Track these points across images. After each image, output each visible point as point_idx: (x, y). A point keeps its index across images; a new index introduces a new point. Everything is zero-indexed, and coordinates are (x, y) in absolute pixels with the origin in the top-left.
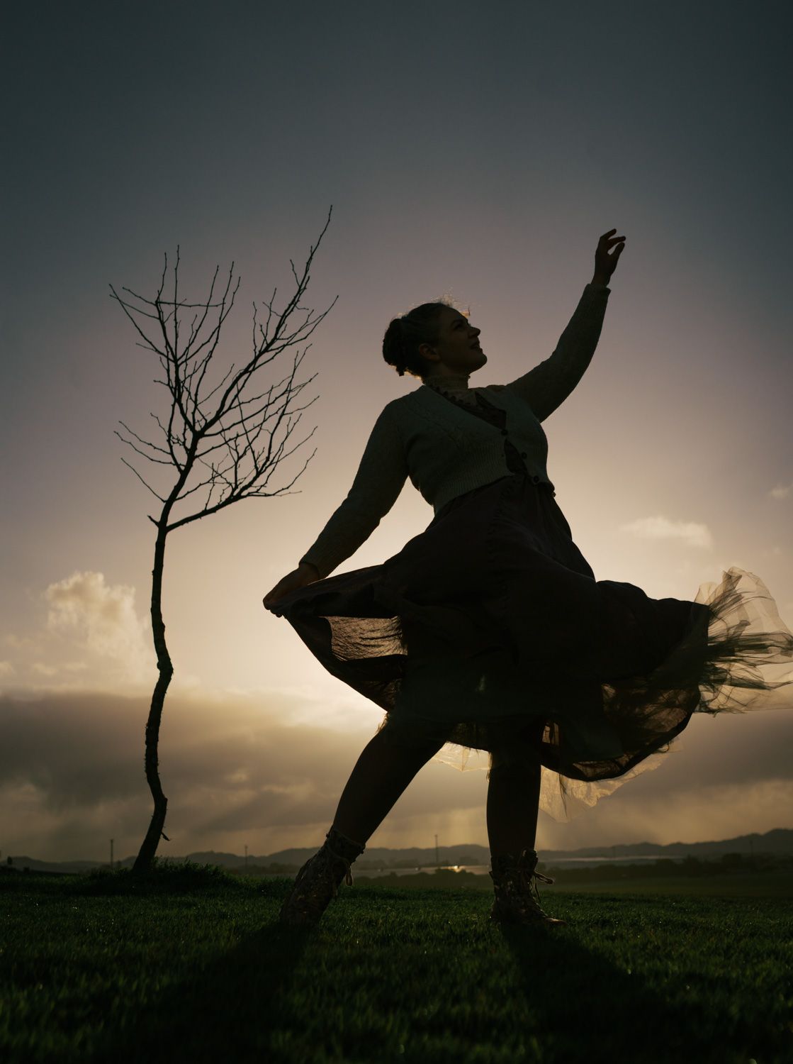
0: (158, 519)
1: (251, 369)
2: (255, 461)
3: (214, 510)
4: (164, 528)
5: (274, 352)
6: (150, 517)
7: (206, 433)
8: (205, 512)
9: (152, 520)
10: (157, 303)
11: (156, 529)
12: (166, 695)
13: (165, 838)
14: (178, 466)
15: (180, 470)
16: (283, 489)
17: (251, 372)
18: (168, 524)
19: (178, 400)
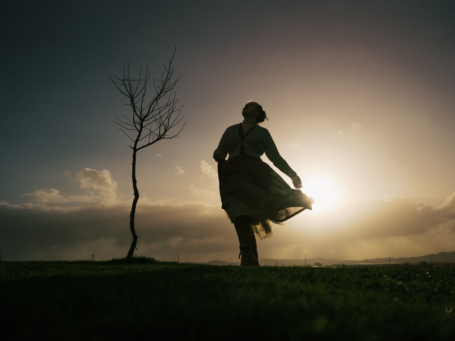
0: (133, 147)
1: (158, 98)
2: (165, 127)
3: (152, 143)
4: (135, 150)
5: (164, 93)
6: (130, 146)
7: (145, 120)
8: (149, 144)
9: (131, 147)
10: (123, 80)
11: (133, 150)
12: (137, 203)
13: (136, 249)
14: (138, 130)
15: (138, 131)
16: (175, 136)
17: (158, 99)
18: (137, 149)
19: (135, 110)
